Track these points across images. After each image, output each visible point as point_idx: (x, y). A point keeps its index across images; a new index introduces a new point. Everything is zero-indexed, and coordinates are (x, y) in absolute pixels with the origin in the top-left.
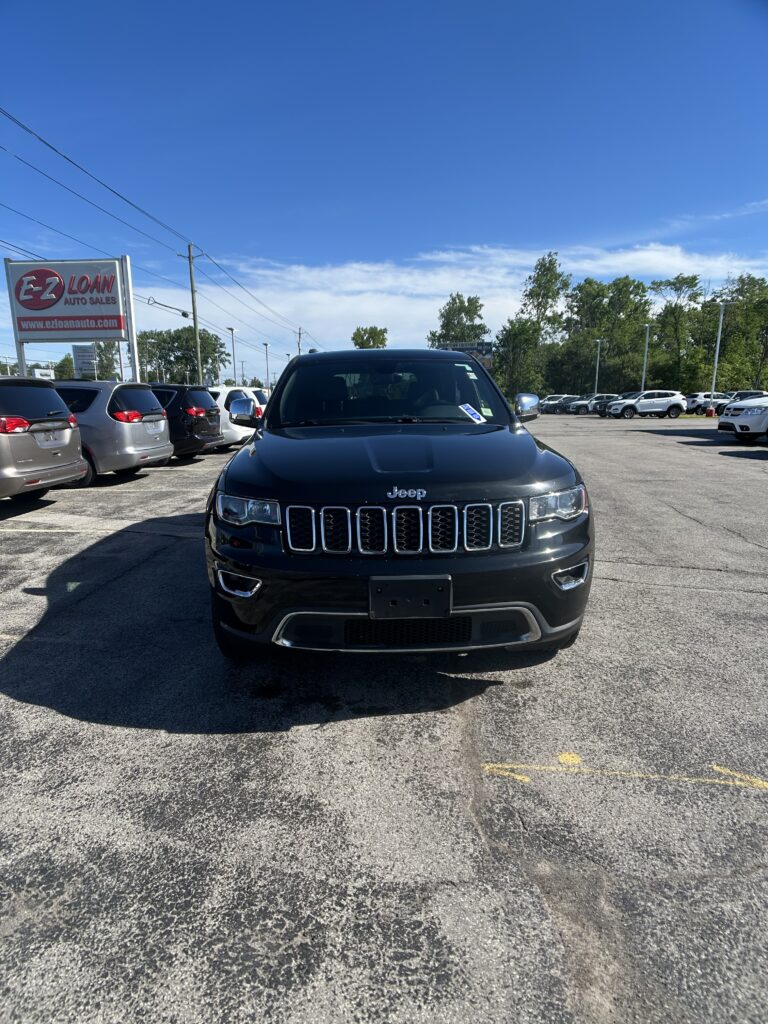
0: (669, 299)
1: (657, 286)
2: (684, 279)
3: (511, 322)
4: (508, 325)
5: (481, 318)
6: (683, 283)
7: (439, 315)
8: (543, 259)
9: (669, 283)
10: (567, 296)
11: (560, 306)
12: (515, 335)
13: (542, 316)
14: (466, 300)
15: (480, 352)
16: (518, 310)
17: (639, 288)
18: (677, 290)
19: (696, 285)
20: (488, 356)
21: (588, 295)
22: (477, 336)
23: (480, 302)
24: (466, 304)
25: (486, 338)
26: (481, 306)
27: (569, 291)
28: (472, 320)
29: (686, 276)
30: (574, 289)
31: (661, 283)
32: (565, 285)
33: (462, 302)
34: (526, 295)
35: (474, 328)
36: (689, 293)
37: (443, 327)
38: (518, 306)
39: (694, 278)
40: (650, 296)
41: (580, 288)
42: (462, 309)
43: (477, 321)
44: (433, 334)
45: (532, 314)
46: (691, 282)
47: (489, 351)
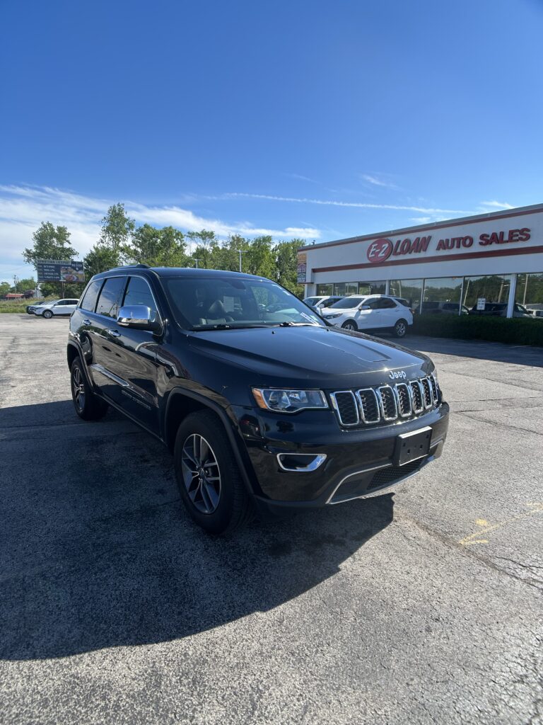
0: (199, 244)
1: (192, 235)
2: (206, 233)
3: (96, 249)
4: (94, 251)
5: (70, 243)
6: (206, 235)
7: (33, 237)
8: (114, 207)
9: (198, 235)
10: (132, 235)
11: (129, 241)
12: (100, 259)
13: (117, 247)
14: (55, 228)
15: (74, 268)
16: (98, 240)
17: (179, 235)
18: (203, 239)
19: (213, 238)
20: (80, 272)
21: (147, 235)
22: (68, 256)
23: (68, 231)
24: (56, 231)
25: (75, 259)
26: (69, 234)
27: (134, 231)
28: (62, 244)
29: (207, 231)
30: (137, 230)
31: (193, 234)
32: (131, 227)
33: (53, 229)
34: (104, 230)
35: (63, 250)
36: (210, 241)
37: (36, 247)
38: (99, 238)
39: (212, 233)
40: (186, 240)
41: (141, 231)
42: (52, 235)
43: (66, 245)
44: (28, 252)
45: (109, 244)
46: (211, 235)
47: (81, 269)
